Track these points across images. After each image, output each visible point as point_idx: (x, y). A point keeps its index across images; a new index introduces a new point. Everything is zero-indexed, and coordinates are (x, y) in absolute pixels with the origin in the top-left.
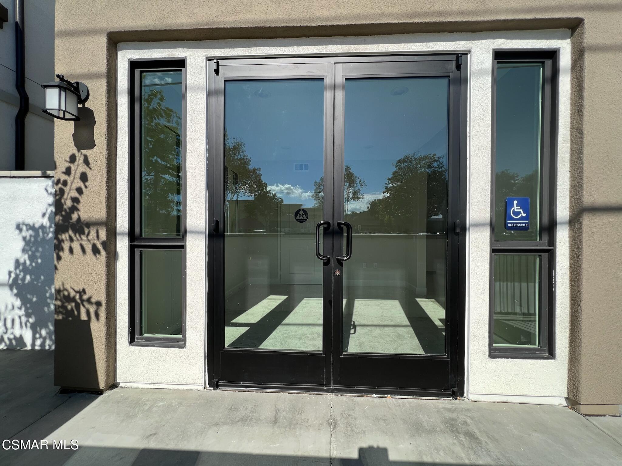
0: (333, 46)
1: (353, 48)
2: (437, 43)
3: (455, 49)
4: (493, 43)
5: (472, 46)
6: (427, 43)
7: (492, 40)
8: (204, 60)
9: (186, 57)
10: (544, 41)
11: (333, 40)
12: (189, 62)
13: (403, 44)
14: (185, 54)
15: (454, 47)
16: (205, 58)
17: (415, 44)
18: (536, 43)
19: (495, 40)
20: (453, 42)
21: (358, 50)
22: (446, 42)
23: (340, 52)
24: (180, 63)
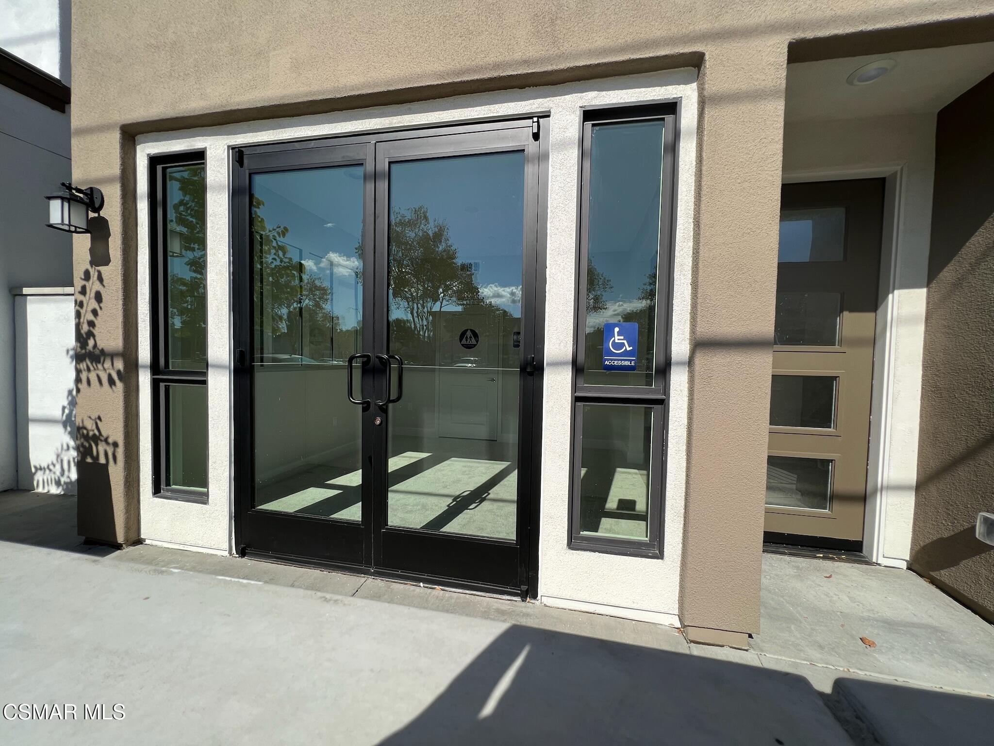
0: (371, 120)
1: (395, 121)
2: (504, 104)
3: (528, 112)
4: (581, 98)
5: (551, 105)
6: (490, 106)
7: (579, 94)
8: (225, 150)
9: (206, 148)
10: (657, 89)
11: (371, 111)
12: (209, 154)
13: (459, 110)
14: (204, 144)
15: (527, 108)
16: (226, 147)
17: (474, 108)
18: (644, 93)
19: (584, 94)
20: (526, 102)
21: (401, 123)
22: (516, 103)
23: (380, 127)
24: (200, 155)
